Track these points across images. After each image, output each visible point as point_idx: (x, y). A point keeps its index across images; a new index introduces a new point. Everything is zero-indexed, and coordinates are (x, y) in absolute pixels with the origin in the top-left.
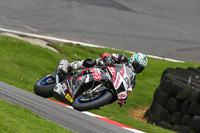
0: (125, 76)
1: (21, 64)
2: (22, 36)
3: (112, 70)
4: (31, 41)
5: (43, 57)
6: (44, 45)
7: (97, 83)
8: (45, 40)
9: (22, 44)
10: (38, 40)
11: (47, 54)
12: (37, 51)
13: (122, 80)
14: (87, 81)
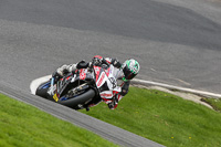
0: (111, 76)
1: (172, 121)
2: (173, 90)
3: (97, 69)
4: (183, 96)
5: (197, 114)
6: (197, 100)
7: (82, 82)
8: (199, 95)
9: (173, 99)
10: (190, 95)
11: (201, 110)
12: (189, 106)
13: (106, 79)
14: (73, 80)
